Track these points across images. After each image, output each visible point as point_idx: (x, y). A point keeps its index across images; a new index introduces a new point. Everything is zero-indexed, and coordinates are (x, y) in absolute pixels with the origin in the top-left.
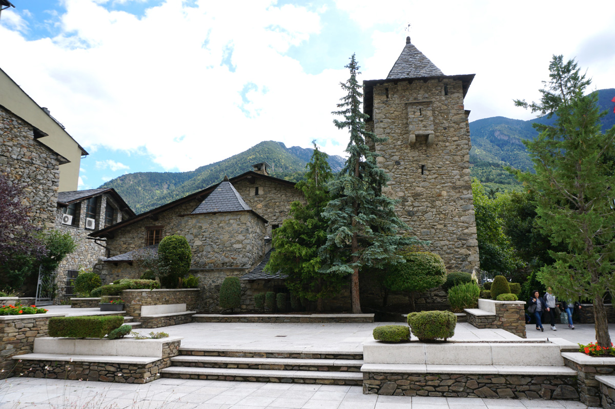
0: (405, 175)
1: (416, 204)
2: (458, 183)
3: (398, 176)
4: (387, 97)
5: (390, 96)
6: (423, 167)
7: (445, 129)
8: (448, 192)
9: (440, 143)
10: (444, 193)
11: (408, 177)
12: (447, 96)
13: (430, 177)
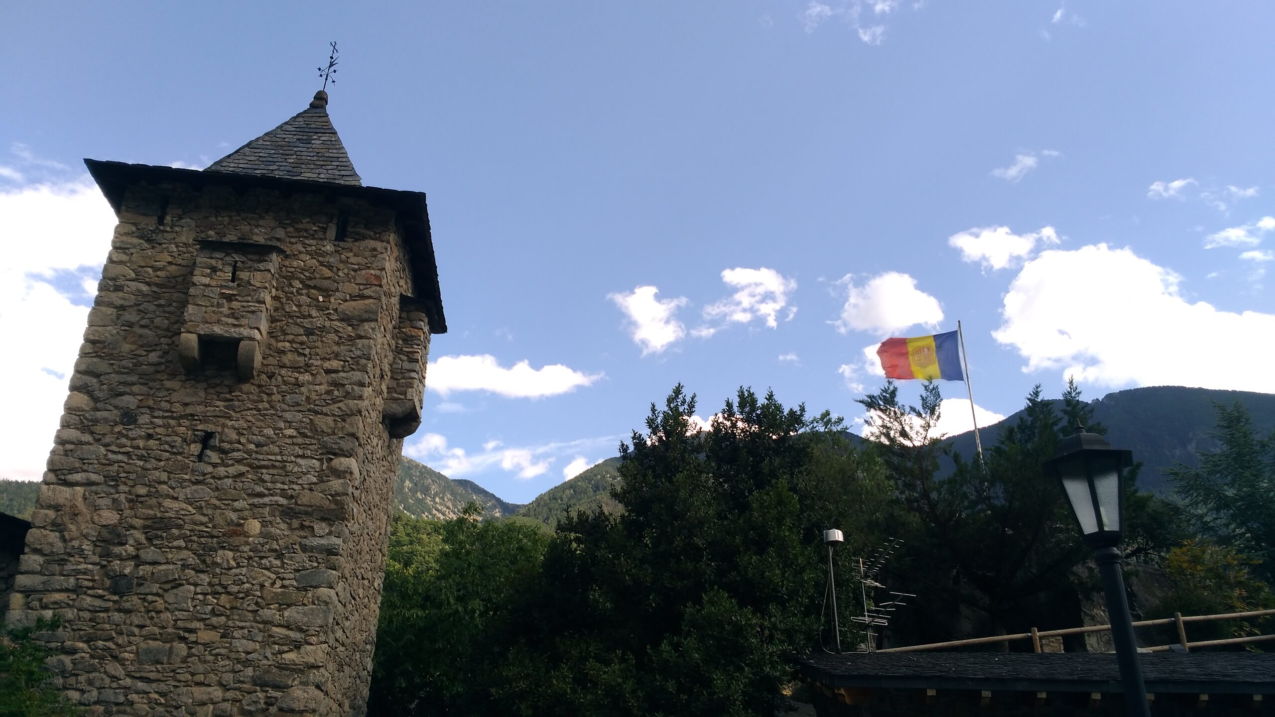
0: (141, 457)
1: (150, 553)
2: (306, 498)
3: (120, 457)
4: (161, 221)
5: (168, 219)
6: (206, 439)
7: (309, 332)
8: (264, 524)
9: (283, 372)
10: (254, 526)
11: (148, 466)
12: (341, 244)
13: (221, 471)
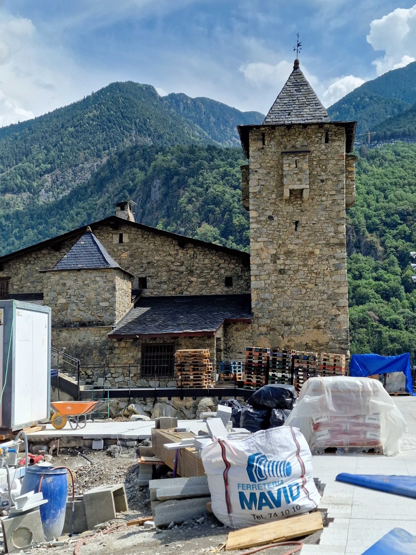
0: (278, 231)
1: (287, 262)
2: (332, 241)
3: (271, 232)
4: (264, 144)
5: (266, 142)
6: (297, 223)
7: (322, 181)
8: (321, 250)
9: (316, 197)
10: (317, 252)
11: (280, 234)
12: (327, 144)
13: (304, 234)
